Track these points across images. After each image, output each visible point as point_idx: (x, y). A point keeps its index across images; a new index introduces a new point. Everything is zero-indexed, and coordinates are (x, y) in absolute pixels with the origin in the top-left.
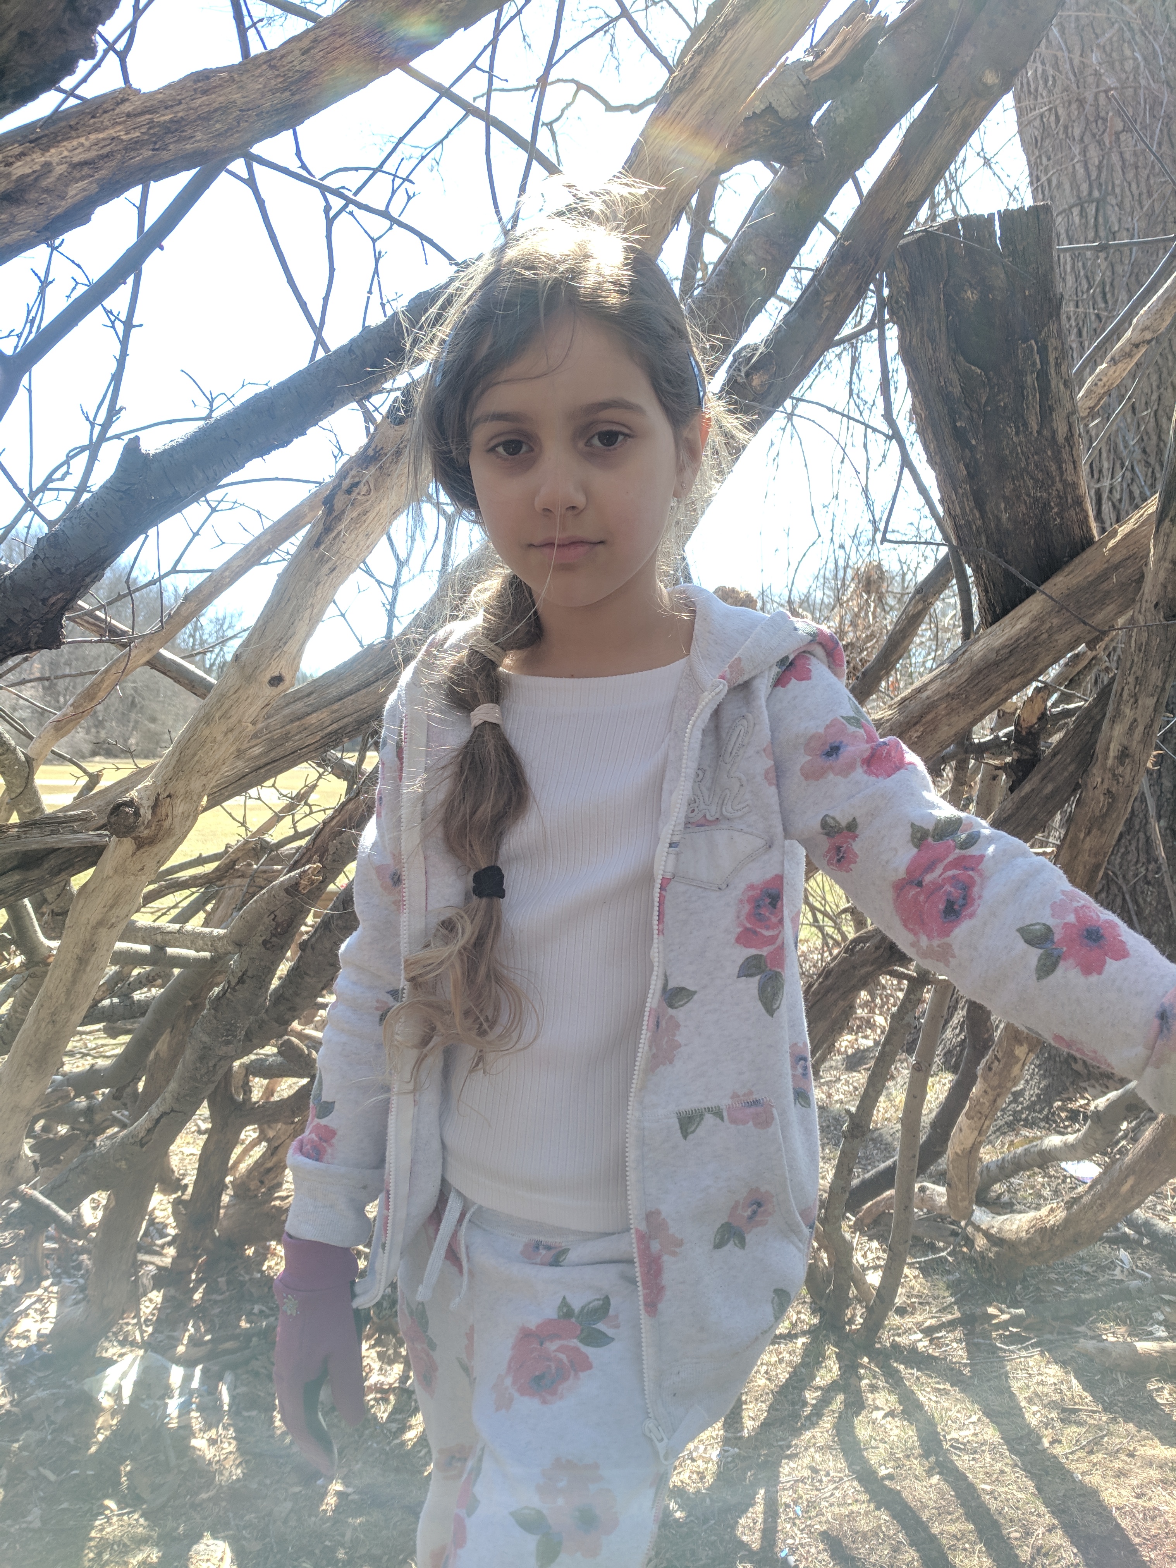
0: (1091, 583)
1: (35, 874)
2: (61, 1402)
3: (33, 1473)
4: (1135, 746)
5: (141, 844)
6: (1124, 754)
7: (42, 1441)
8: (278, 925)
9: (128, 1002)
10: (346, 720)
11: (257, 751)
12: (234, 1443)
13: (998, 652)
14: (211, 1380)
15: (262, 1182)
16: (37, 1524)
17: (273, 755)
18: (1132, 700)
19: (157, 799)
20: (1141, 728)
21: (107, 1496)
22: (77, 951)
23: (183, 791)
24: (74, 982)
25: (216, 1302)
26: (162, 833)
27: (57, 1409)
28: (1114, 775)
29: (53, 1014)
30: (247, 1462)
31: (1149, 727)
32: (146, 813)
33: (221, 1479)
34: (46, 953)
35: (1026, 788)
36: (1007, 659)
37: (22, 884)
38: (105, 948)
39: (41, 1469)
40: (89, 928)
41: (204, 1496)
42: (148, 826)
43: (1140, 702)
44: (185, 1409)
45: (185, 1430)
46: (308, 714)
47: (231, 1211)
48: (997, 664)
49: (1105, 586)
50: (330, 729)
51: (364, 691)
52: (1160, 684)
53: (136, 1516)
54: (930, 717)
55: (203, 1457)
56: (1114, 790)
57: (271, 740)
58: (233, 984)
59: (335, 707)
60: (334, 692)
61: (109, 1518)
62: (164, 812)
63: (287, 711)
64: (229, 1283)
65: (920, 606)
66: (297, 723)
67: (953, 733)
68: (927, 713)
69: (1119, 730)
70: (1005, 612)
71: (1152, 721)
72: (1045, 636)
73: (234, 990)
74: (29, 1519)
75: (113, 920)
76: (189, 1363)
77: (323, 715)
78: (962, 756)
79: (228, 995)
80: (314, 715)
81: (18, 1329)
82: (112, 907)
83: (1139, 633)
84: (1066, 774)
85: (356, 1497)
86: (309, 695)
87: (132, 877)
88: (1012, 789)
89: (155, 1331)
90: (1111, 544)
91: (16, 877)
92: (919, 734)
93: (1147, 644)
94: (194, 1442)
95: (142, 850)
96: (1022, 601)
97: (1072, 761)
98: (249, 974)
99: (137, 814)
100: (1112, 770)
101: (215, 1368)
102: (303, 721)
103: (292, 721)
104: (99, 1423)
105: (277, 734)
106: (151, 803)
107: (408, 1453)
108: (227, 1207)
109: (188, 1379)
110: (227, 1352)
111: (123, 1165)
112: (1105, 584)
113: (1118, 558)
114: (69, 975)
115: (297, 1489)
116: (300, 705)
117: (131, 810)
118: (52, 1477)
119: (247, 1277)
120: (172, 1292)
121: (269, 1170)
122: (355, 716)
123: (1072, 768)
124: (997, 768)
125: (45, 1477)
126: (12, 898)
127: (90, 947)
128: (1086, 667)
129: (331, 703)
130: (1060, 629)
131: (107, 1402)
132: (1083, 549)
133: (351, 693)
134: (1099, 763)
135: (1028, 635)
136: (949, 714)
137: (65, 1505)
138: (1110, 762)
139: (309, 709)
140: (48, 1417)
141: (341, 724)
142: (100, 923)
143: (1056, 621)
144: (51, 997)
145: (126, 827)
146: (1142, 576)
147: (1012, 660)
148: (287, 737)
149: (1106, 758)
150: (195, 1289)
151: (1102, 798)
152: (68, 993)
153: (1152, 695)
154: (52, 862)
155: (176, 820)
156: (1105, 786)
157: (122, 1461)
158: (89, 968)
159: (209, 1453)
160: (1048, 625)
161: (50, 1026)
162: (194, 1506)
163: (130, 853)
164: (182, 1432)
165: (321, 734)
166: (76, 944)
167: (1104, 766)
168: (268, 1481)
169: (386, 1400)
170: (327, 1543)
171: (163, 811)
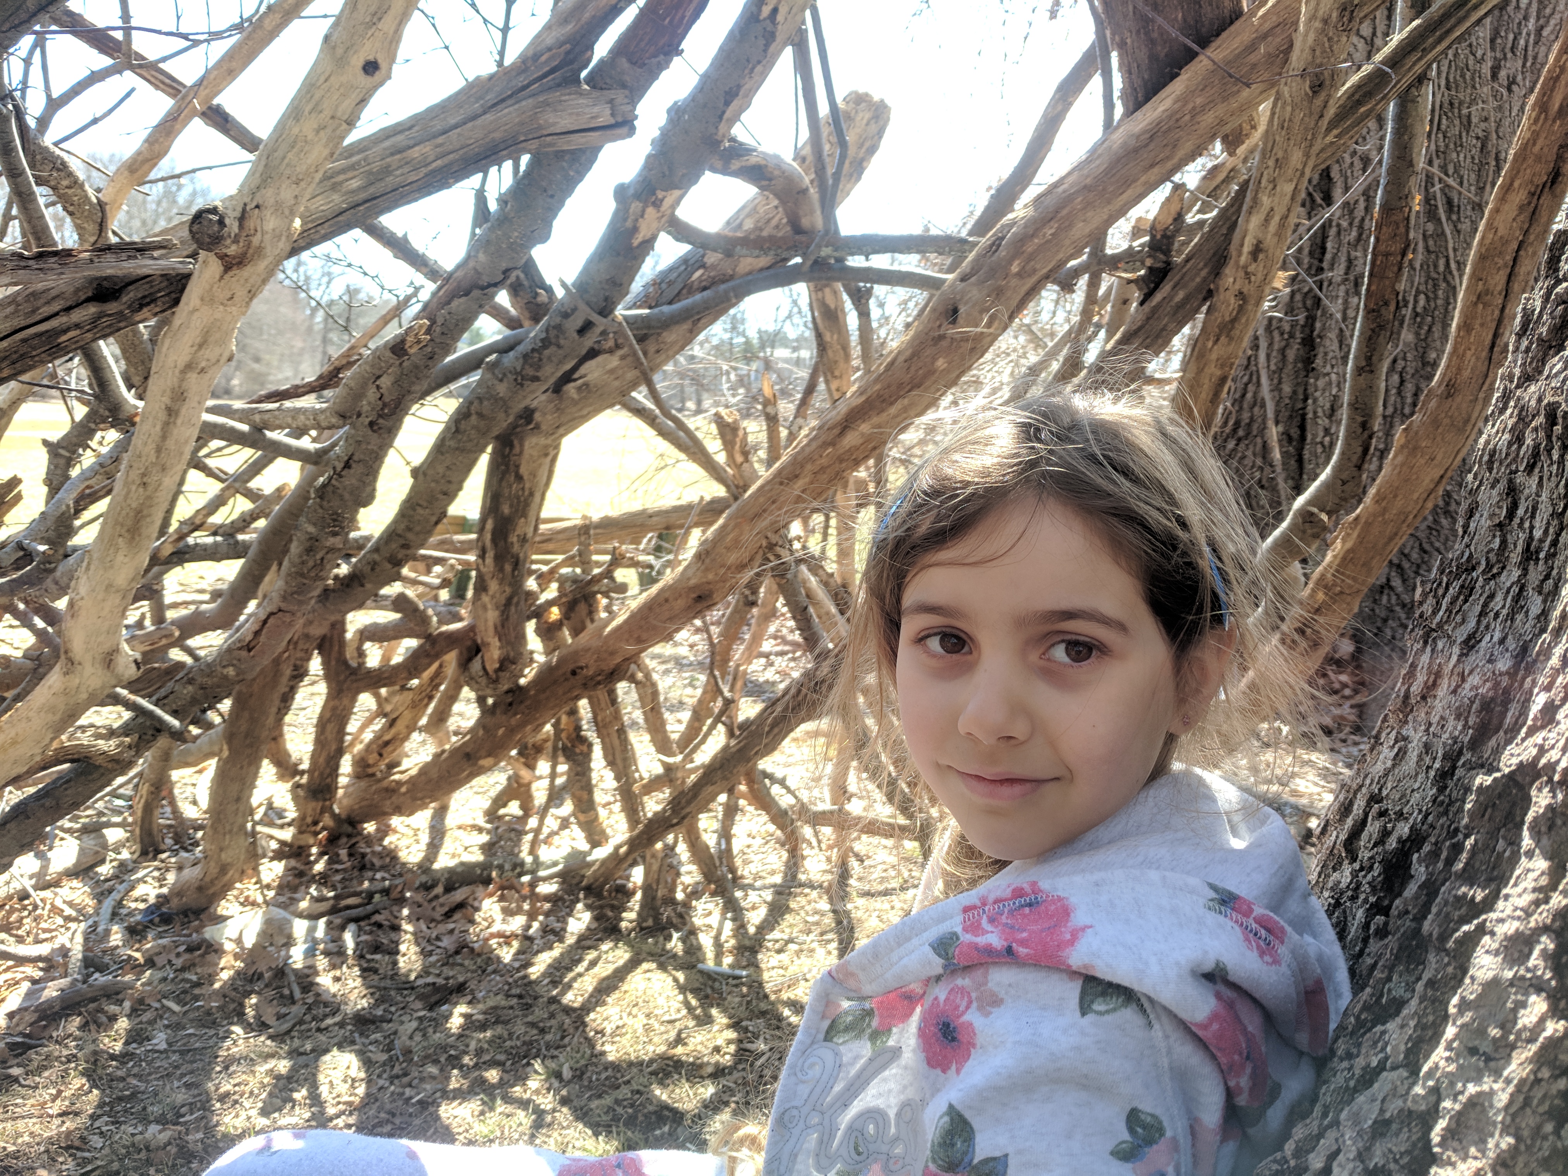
0: (1238, 56)
1: (112, 307)
2: (182, 949)
3: (157, 1005)
4: (1269, 240)
5: (230, 264)
6: (1257, 251)
7: (165, 979)
8: (385, 405)
9: (231, 541)
10: (451, 156)
11: (355, 184)
12: (359, 980)
13: (1138, 137)
14: (335, 931)
15: (381, 755)
16: (163, 1046)
17: (372, 190)
18: (1271, 186)
19: (244, 211)
20: (1276, 219)
21: (232, 1024)
22: (166, 400)
23: (272, 201)
24: (164, 437)
25: (337, 871)
26: (251, 251)
27: (178, 955)
28: (1247, 273)
29: (144, 475)
30: (372, 994)
31: (1285, 217)
32: (233, 226)
33: (349, 1009)
34: (133, 411)
35: (1158, 297)
36: (1146, 145)
37: (99, 318)
38: (197, 398)
39: (164, 1001)
40: (177, 371)
41: (329, 1021)
42: (236, 241)
43: (1278, 188)
44: (310, 953)
45: (311, 970)
46: (410, 147)
47: (351, 789)
48: (1136, 150)
49: (1253, 58)
50: (434, 165)
51: (470, 125)
52: (1300, 167)
53: (262, 1038)
54: (1064, 212)
55: (327, 991)
56: (1245, 290)
57: (370, 173)
58: (339, 469)
59: (440, 140)
60: (438, 126)
61: (235, 1041)
62: (252, 227)
63: (387, 144)
64: (350, 855)
65: (1060, 108)
66: (398, 157)
67: (1087, 231)
68: (1063, 208)
69: (1255, 221)
70: (1147, 99)
71: (1289, 210)
72: (1187, 118)
73: (340, 476)
74: (154, 1041)
75: (203, 364)
76: (314, 917)
77: (426, 149)
78: (1094, 268)
79: (333, 482)
80: (417, 148)
81: (136, 893)
82: (200, 346)
83: (1283, 107)
84: (1198, 280)
85: (480, 1017)
86: (410, 128)
87: (221, 308)
88: (1142, 303)
89: (277, 894)
90: (1260, 13)
91: (92, 309)
92: (1053, 231)
93: (1290, 120)
94: (318, 980)
95: (231, 273)
96: (1164, 85)
97: (1205, 265)
98: (355, 458)
99: (221, 223)
100: (1245, 267)
101: (338, 921)
102: (405, 154)
103: (392, 154)
104: (223, 963)
105: (376, 167)
106: (238, 214)
107: (531, 983)
108: (346, 787)
109: (312, 930)
110: (348, 907)
111: (231, 671)
112: (1252, 56)
113: (1267, 26)
114: (158, 428)
115: (422, 1013)
116: (400, 138)
117: (215, 218)
118: (176, 1008)
119: (368, 850)
120: (293, 863)
121: (387, 743)
122: (461, 152)
123: (1204, 273)
124: (1129, 282)
125: (169, 1009)
126: (89, 335)
127: (179, 396)
128: (1223, 181)
129: (435, 137)
130: (1203, 109)
131: (229, 946)
132: (1232, 22)
133: (456, 126)
134: (1232, 262)
135: (1170, 117)
136: (1084, 208)
137: (191, 1031)
138: (1243, 259)
139: (411, 142)
140: (170, 961)
141: (446, 160)
142: (189, 367)
143: (1199, 101)
144: (140, 457)
145: (210, 236)
146: (1291, 46)
147: (1151, 146)
148: (386, 171)
149: (1240, 254)
150: (316, 861)
151: (1232, 300)
152: (159, 450)
153: (1291, 180)
154: (132, 295)
155: (267, 237)
156: (1237, 287)
157: (247, 994)
158: (179, 422)
159: (334, 988)
160: (1190, 106)
161: (141, 490)
162: (319, 1030)
163: (218, 277)
164: (306, 971)
165: (424, 170)
166: (164, 391)
167: (1237, 262)
168: (393, 1009)
169: (508, 944)
170: (452, 1052)
171: (250, 224)
